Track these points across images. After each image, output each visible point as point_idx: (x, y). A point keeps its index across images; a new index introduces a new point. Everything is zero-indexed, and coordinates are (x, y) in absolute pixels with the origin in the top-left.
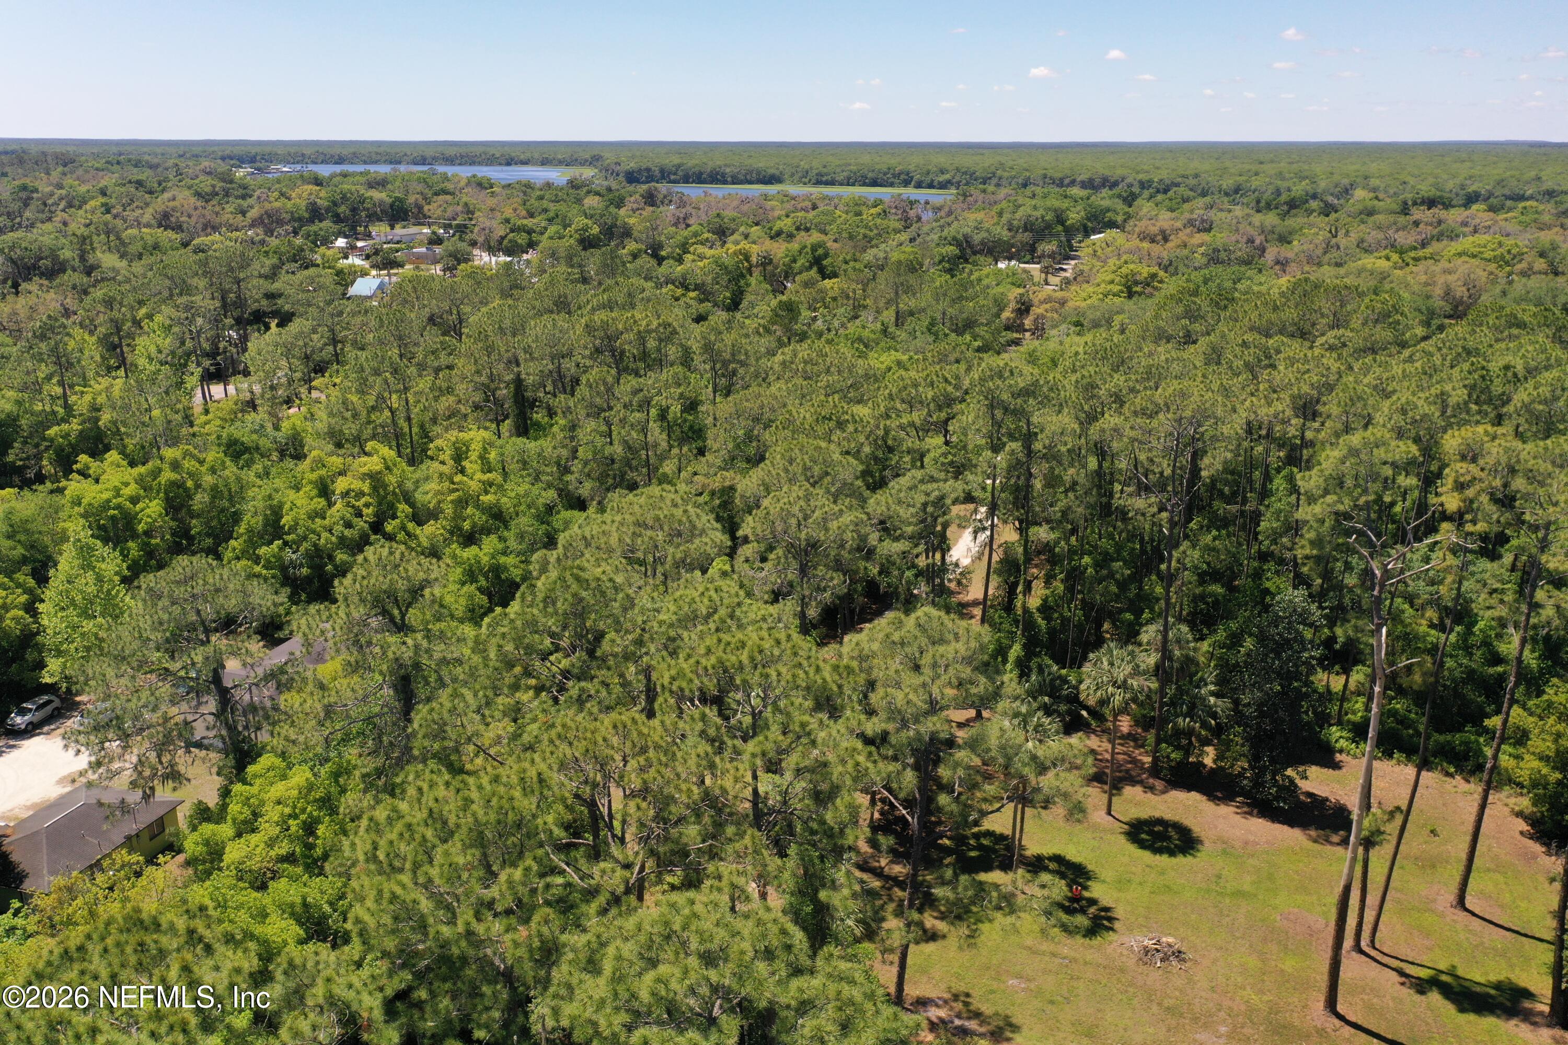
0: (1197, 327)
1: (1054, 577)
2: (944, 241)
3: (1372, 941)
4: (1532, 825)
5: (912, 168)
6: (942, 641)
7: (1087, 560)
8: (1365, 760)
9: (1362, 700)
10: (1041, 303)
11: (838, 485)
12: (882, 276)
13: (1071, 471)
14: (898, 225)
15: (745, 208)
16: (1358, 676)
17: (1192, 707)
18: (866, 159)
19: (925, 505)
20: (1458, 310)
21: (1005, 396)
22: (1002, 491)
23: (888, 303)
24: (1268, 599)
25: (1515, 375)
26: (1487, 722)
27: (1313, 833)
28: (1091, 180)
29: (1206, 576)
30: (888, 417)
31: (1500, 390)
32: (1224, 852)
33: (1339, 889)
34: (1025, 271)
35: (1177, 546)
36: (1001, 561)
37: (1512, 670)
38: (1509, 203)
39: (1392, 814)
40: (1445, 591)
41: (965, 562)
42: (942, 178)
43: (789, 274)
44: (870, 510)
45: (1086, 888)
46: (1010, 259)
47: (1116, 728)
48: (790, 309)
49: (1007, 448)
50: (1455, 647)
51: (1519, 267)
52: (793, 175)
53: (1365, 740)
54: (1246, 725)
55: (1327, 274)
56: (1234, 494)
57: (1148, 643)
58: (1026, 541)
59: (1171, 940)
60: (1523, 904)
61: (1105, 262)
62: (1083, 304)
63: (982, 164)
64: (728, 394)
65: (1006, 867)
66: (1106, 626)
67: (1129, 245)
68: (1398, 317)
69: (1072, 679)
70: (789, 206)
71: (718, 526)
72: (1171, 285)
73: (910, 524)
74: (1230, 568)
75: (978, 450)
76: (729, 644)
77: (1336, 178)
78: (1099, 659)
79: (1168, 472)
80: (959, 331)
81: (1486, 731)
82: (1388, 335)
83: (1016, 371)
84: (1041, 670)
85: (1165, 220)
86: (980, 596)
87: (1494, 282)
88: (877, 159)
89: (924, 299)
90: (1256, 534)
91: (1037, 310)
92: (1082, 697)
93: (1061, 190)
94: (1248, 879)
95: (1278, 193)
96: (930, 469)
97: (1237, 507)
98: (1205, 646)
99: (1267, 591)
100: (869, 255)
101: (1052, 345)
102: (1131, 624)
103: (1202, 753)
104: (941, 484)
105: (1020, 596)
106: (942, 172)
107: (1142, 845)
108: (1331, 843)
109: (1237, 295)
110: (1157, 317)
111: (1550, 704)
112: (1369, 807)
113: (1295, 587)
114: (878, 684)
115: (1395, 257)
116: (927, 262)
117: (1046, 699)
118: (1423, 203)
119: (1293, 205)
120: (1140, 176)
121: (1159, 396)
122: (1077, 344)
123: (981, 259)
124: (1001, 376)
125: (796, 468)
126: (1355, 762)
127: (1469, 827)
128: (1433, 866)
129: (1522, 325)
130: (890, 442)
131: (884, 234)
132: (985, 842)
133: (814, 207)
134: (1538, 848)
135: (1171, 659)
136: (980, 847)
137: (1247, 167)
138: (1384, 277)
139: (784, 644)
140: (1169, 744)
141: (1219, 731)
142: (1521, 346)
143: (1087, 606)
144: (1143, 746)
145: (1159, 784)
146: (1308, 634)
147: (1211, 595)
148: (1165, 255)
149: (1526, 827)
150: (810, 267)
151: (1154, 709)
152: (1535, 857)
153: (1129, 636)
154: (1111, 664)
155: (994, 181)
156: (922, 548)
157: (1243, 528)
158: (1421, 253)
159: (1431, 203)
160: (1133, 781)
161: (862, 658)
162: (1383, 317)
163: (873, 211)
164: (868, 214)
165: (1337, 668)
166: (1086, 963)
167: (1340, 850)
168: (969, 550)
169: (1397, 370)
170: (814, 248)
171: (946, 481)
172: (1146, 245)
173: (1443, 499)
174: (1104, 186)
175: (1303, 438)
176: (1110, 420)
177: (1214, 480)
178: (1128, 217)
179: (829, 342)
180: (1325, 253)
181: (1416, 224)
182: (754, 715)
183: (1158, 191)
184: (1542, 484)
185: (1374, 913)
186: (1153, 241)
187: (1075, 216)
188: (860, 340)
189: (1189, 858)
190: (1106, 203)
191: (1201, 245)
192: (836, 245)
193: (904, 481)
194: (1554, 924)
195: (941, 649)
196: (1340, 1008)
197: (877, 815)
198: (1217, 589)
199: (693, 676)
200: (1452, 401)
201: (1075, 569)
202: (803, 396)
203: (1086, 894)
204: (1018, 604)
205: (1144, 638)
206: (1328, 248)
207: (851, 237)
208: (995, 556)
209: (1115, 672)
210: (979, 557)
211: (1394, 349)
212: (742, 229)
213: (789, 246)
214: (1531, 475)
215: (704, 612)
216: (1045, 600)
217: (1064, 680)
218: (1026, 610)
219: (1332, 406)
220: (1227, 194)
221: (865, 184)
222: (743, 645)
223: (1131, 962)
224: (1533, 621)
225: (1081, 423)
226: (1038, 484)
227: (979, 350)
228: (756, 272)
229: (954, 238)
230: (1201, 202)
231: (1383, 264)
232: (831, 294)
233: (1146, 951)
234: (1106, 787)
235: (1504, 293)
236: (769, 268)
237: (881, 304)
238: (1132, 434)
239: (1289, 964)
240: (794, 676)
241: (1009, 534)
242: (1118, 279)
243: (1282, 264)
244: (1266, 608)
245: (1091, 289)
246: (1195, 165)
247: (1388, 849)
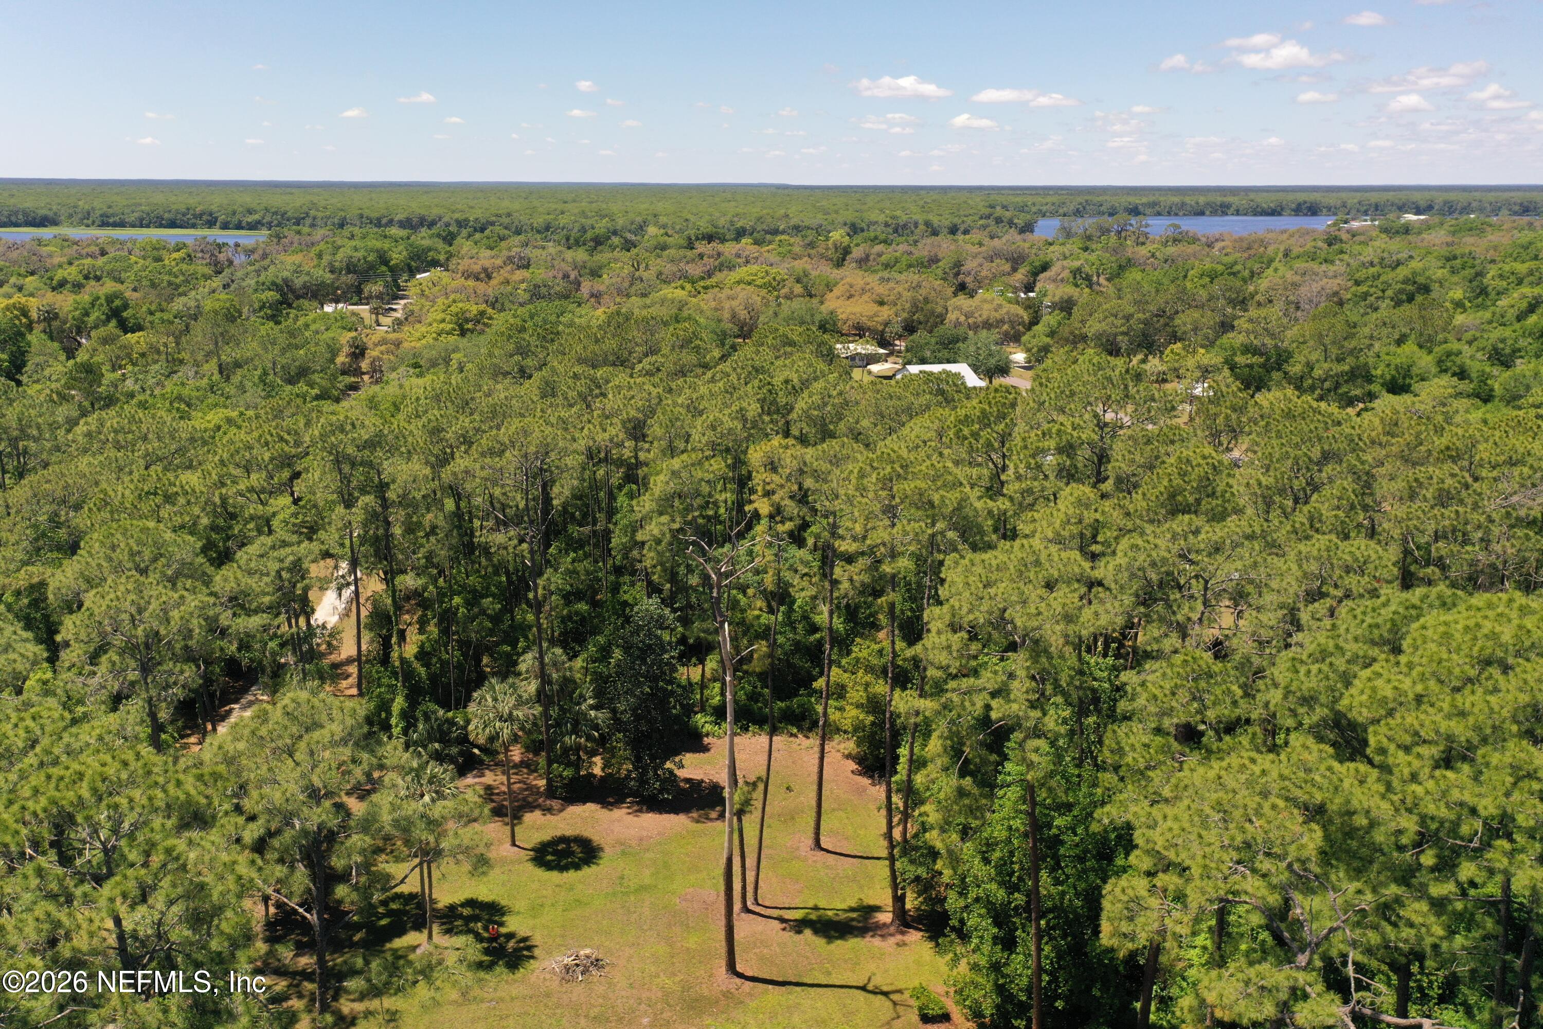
0: (530, 362)
1: (428, 622)
2: (261, 287)
3: (756, 899)
4: (859, 764)
5: (214, 208)
6: (317, 725)
7: (457, 600)
8: (727, 738)
9: (718, 685)
10: (376, 345)
11: (175, 566)
12: (198, 328)
13: (430, 516)
14: (208, 271)
15: (14, 255)
16: (711, 664)
17: (576, 723)
18: (159, 198)
19: (278, 572)
20: (745, 330)
21: (350, 450)
22: (362, 544)
23: (208, 355)
24: (628, 610)
25: (794, 387)
26: (815, 685)
27: (695, 815)
28: (408, 220)
29: (569, 597)
30: (223, 485)
31: (784, 401)
32: (624, 853)
33: (723, 861)
34: (354, 314)
35: (540, 574)
36: (371, 615)
37: (825, 634)
38: (768, 237)
39: (754, 785)
40: (769, 580)
41: (333, 620)
42: (251, 219)
43: (81, 328)
44: (216, 589)
45: (501, 924)
46: (337, 302)
47: (508, 761)
48: (90, 371)
49: (360, 503)
50: (784, 624)
51: (783, 291)
52: (71, 216)
53: (725, 719)
54: (625, 731)
55: (634, 305)
56: (585, 515)
57: (527, 671)
58: (394, 592)
59: (588, 951)
60: (862, 832)
61: (434, 302)
62: (418, 345)
63: (293, 204)
64: (21, 476)
65: (419, 926)
66: (485, 660)
67: (454, 284)
68: (698, 342)
69: (460, 720)
70: (72, 251)
71: (29, 635)
72: (500, 321)
73: (265, 594)
74: (591, 587)
75: (331, 505)
76: (62, 778)
77: (631, 216)
78: (483, 697)
79: (522, 505)
80: (291, 381)
81: (815, 691)
82: (692, 358)
83: (357, 423)
84: (427, 717)
85: (485, 258)
86: (353, 652)
87: (767, 305)
88: (173, 199)
89: (250, 347)
90: (609, 550)
91: (372, 353)
92: (472, 737)
93: (380, 231)
94: (647, 872)
95: (583, 230)
96: (281, 533)
97: (589, 528)
98: (579, 663)
99: (625, 604)
100: (178, 304)
101: (392, 390)
102: (508, 655)
103: (591, 764)
104: (295, 548)
105: (396, 647)
106: (250, 212)
107: (549, 866)
108: (711, 820)
109: (561, 328)
110: (490, 355)
111: (857, 660)
112: (736, 782)
113: (649, 596)
114: (250, 787)
115: (688, 286)
116: (245, 310)
117: (437, 745)
118: (703, 238)
119: (598, 242)
120: (457, 216)
121: (504, 434)
122: (418, 385)
123: (305, 303)
124: (342, 430)
125: (121, 555)
126: (720, 742)
127: (815, 777)
128: (793, 818)
129: (792, 344)
130: (231, 509)
131: (191, 281)
132: (394, 906)
133: (103, 253)
134: (866, 781)
135: (550, 683)
136: (390, 913)
137: (554, 206)
138: (682, 305)
139: (133, 765)
140: (560, 763)
141: (603, 740)
142: (794, 362)
143: (464, 645)
144: (536, 771)
145: (556, 804)
146: (666, 637)
147: (577, 613)
148: (490, 291)
149: (855, 767)
150: (108, 319)
151: (541, 733)
152: (865, 790)
153: (507, 669)
154: (495, 700)
155: (308, 221)
156: (283, 617)
157: (596, 546)
158: (708, 282)
159: (710, 238)
160: (531, 807)
161: (229, 761)
162: (686, 343)
163: (176, 255)
164: (170, 259)
165: (694, 660)
166: (512, 999)
167: (718, 824)
168: (335, 608)
169: (703, 390)
170: (110, 299)
171: (299, 543)
172: (471, 283)
173: (756, 505)
174: (422, 225)
175: (636, 457)
176: (461, 463)
177: (565, 506)
178: (450, 256)
179: (143, 405)
180: (631, 285)
181: (701, 256)
182: (106, 851)
183: (475, 230)
184: (825, 481)
185: (754, 873)
186: (478, 279)
187: (398, 256)
188: (180, 398)
189: (594, 867)
190: (426, 243)
191: (523, 281)
192: (136, 295)
193: (253, 549)
194: (885, 843)
195: (316, 735)
196: (739, 968)
197: (272, 910)
198: (583, 607)
199: (20, 826)
200: (750, 415)
201: (447, 611)
202: (121, 469)
203: (503, 930)
204: (395, 655)
205: (522, 667)
206: (633, 280)
207: (153, 285)
208: (362, 609)
209: (500, 707)
210: (346, 614)
211: (699, 371)
212: (13, 280)
213: (78, 298)
214: (817, 475)
215: (21, 745)
216: (422, 647)
217: (451, 722)
218: (402, 660)
219: (655, 429)
220: (539, 232)
221: (161, 226)
222: (81, 776)
223: (555, 984)
224: (835, 594)
225: (433, 467)
226: (397, 531)
227: (317, 398)
228: (38, 329)
229: (274, 283)
230: (517, 240)
231: (680, 294)
232: (137, 349)
233: (567, 969)
234: (507, 820)
235: (776, 314)
236: (55, 324)
237: (200, 357)
238: (484, 474)
239: (692, 942)
240: (150, 799)
241: (374, 585)
242: (448, 318)
243: (597, 296)
244: (627, 620)
245: (424, 329)
246: (506, 205)
247: (757, 814)
